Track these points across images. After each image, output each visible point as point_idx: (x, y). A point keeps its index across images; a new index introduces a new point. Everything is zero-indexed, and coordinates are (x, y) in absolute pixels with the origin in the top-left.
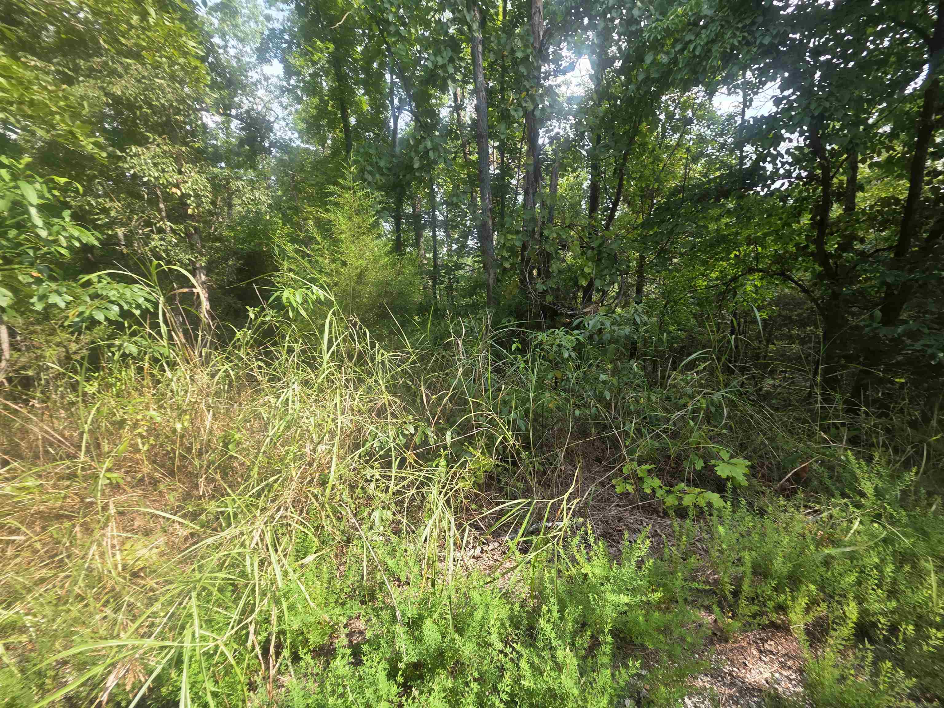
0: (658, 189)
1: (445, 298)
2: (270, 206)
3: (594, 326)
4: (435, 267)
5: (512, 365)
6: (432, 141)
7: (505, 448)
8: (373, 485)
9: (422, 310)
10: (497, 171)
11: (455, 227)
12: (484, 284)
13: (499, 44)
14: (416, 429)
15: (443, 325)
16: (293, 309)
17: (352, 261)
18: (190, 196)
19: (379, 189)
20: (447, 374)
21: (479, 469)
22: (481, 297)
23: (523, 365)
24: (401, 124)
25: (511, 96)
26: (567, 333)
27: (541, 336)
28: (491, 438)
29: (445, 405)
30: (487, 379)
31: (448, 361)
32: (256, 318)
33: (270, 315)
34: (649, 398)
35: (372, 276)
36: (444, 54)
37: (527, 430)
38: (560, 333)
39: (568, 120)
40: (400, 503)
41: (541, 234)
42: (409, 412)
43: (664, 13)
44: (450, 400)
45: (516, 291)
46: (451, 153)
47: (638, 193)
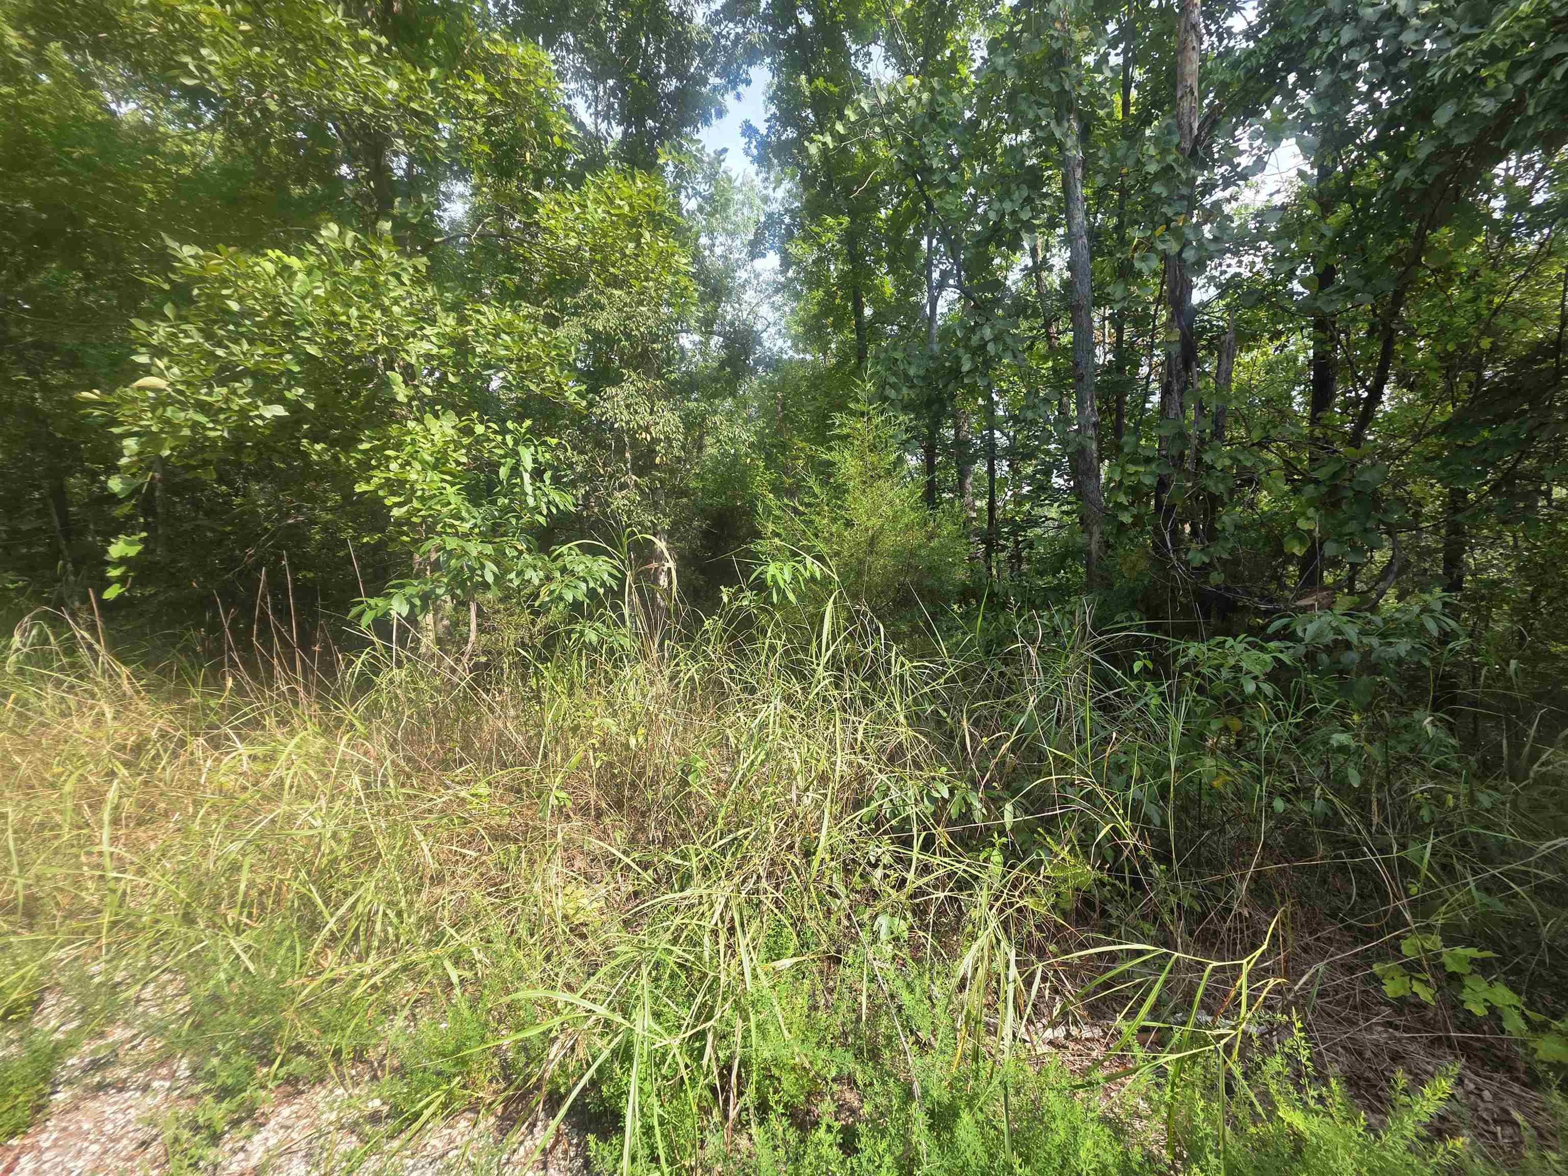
0: (1494, 348)
1: (1006, 574)
2: (752, 445)
3: (1318, 635)
4: (990, 523)
5: (1135, 699)
6: (993, 327)
7: (1117, 849)
8: (879, 873)
9: (966, 594)
10: (1110, 357)
11: (1029, 456)
12: (1080, 551)
13: (1113, 158)
14: (951, 792)
15: (1002, 621)
16: (779, 591)
17: (861, 517)
18: (660, 440)
19: (906, 409)
20: (1008, 705)
21: (1065, 880)
22: (1075, 573)
23: (1155, 701)
24: (942, 307)
25: (1136, 234)
26: (1253, 645)
27: (1194, 649)
28: (1090, 828)
29: (1004, 756)
30: (1083, 721)
31: (1010, 682)
32: (730, 602)
33: (748, 600)
34: (1473, 800)
35: (889, 542)
36: (1016, 196)
37: (1165, 824)
38: (1236, 645)
39: (1259, 249)
40: (920, 912)
41: (1199, 461)
42: (941, 763)
43: (1482, 22)
44: (1013, 749)
45: (1143, 564)
46: (1023, 340)
47: (1436, 364)
